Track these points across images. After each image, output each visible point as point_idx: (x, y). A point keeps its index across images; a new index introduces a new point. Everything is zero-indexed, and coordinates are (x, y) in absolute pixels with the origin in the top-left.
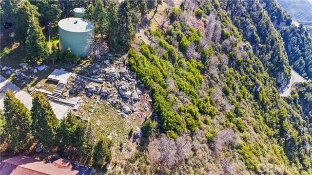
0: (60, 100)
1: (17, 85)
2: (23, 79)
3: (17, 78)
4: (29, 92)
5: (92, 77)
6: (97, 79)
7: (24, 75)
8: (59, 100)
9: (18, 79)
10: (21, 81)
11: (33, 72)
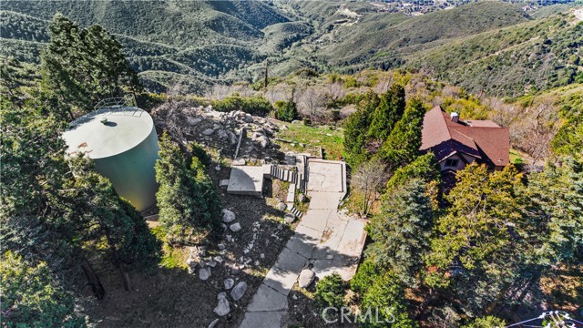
0: (301, 172)
1: (280, 250)
2: (263, 243)
3: (259, 259)
4: (296, 220)
5: (234, 142)
6: (238, 136)
7: (251, 246)
8: (303, 173)
9: (263, 256)
10: (270, 245)
11: (240, 231)
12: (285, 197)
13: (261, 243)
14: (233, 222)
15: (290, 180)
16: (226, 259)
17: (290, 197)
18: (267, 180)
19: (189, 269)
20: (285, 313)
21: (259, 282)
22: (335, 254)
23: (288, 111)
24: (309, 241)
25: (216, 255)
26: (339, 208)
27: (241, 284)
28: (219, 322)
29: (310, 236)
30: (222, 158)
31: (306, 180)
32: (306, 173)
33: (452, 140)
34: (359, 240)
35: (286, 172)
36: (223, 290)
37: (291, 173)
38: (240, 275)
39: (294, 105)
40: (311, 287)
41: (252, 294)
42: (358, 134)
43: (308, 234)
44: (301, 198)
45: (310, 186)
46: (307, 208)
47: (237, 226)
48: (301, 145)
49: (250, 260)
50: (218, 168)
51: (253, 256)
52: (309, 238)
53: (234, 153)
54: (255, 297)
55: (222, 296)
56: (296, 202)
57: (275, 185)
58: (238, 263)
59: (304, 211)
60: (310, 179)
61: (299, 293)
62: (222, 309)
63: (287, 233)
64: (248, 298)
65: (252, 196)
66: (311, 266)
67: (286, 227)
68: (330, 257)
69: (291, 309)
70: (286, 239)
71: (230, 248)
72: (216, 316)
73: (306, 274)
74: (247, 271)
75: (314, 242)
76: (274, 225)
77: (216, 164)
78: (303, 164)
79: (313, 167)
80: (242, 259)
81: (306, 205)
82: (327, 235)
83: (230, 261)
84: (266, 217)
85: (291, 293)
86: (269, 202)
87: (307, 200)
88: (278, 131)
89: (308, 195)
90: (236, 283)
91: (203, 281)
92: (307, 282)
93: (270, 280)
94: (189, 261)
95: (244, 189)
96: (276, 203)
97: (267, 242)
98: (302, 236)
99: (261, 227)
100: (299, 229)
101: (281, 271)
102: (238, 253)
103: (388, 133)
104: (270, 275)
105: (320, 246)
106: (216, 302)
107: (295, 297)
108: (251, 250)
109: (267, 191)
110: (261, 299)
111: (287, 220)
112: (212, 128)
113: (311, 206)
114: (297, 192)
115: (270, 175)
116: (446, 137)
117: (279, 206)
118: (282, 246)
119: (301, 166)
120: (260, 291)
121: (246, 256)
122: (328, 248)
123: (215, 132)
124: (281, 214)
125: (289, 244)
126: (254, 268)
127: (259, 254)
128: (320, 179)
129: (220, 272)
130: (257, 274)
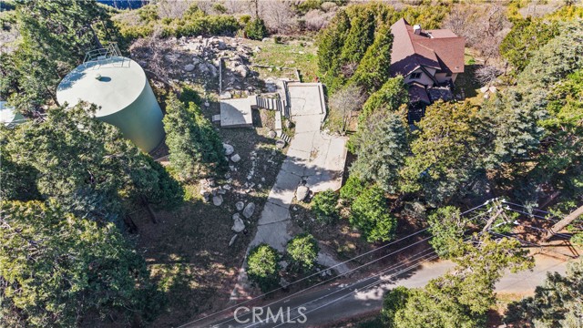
0: (283, 98)
1: (277, 173)
2: (262, 169)
3: (261, 182)
4: (286, 145)
5: (215, 74)
6: (217, 68)
7: (252, 173)
8: (285, 99)
9: (263, 179)
10: (268, 169)
11: (240, 161)
12: (273, 124)
13: (260, 168)
14: (233, 154)
15: (275, 108)
16: (233, 186)
17: (278, 125)
18: (255, 111)
19: (204, 199)
20: (289, 222)
21: (263, 201)
22: (323, 171)
23: (257, 28)
24: (299, 162)
25: (225, 184)
26: (322, 129)
27: (250, 205)
28: (238, 237)
29: (300, 157)
30: (208, 93)
31: (289, 106)
32: (288, 99)
33: (416, 55)
34: (341, 156)
35: (270, 100)
36: (236, 211)
37: (274, 100)
38: (248, 198)
39: (262, 21)
40: (307, 199)
41: (260, 211)
42: (331, 55)
43: (298, 156)
44: (287, 124)
45: (293, 111)
46: (294, 132)
47: (237, 157)
48: (278, 68)
49: (254, 185)
50: (207, 104)
51: (256, 180)
52: (299, 160)
53: (218, 87)
54: (263, 213)
55: (236, 217)
56: (284, 128)
57: (263, 114)
58: (245, 188)
59: (291, 136)
60: (292, 104)
61: (297, 206)
62: (239, 226)
63: (280, 157)
64: (257, 215)
65: (245, 128)
66: (304, 182)
67: (278, 153)
68: (318, 173)
69: (293, 218)
70: (280, 163)
71: (234, 177)
72: (235, 232)
73: (302, 190)
74: (252, 194)
75: (304, 163)
76: (268, 152)
77: (205, 101)
78: (283, 90)
79: (294, 92)
80: (246, 184)
81: (292, 130)
82: (314, 154)
83: (236, 187)
84: (259, 146)
85: (291, 207)
86: (260, 131)
87: (292, 125)
88: (252, 54)
89: (293, 120)
90: (246, 204)
91: (217, 207)
92: (304, 196)
93: (272, 198)
94: (202, 192)
95: (236, 122)
96: (267, 132)
97: (265, 167)
98: (293, 158)
99: (258, 155)
100: (290, 153)
101: (280, 189)
102: (243, 179)
103: (361, 56)
104: (271, 194)
105: (309, 165)
106: (232, 222)
107: (295, 209)
108: (253, 176)
109: (257, 122)
110: (268, 215)
111: (279, 146)
112: (192, 62)
113: (297, 131)
114: (283, 118)
115: (257, 106)
116: (411, 52)
117: (269, 135)
118: (278, 169)
119: (282, 92)
120: (266, 208)
121: (249, 181)
122: (315, 166)
123: (196, 67)
124: (273, 141)
125: (283, 166)
126: (258, 190)
127: (260, 178)
128: (301, 103)
129: (230, 198)
130: (261, 195)
